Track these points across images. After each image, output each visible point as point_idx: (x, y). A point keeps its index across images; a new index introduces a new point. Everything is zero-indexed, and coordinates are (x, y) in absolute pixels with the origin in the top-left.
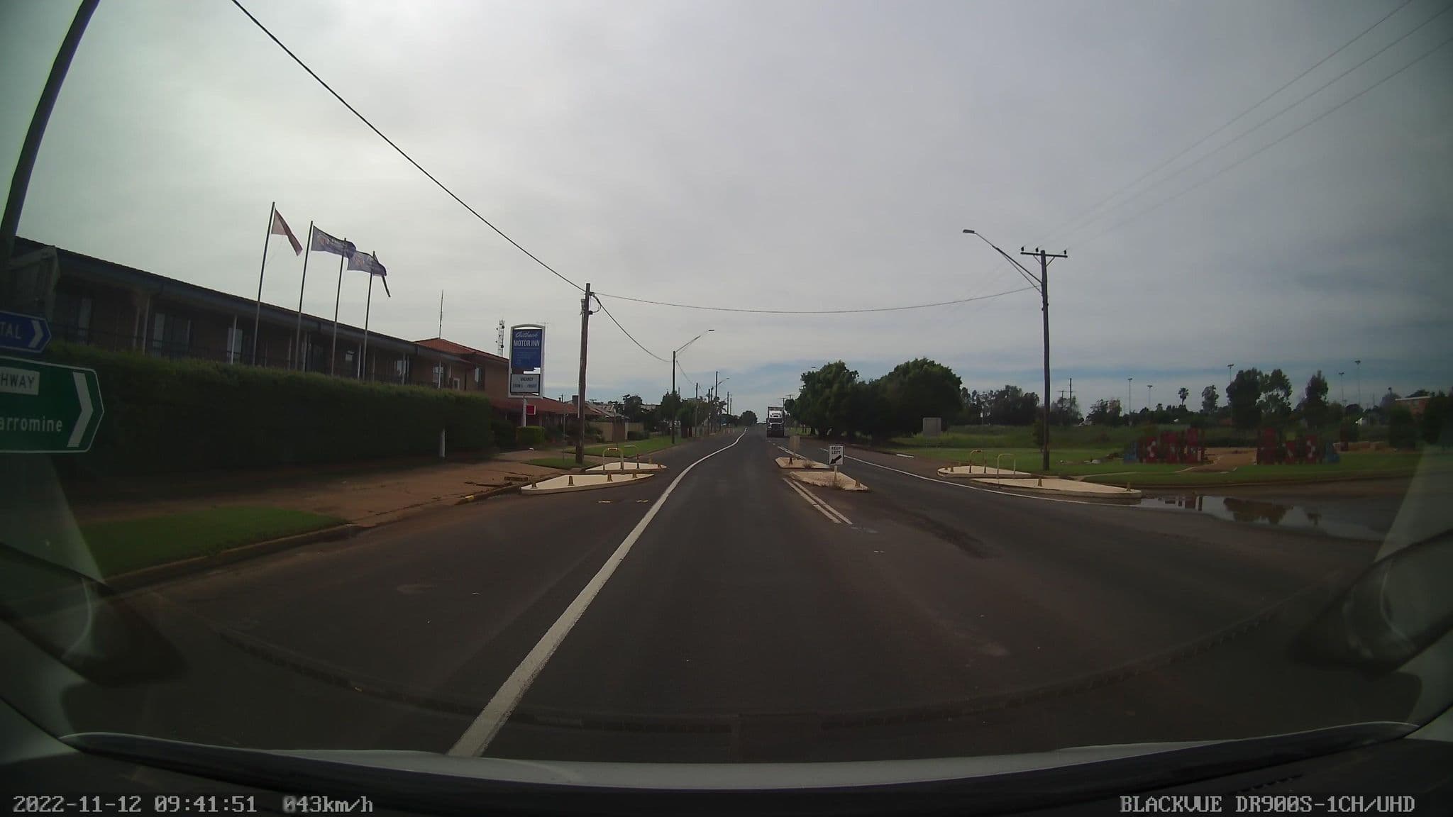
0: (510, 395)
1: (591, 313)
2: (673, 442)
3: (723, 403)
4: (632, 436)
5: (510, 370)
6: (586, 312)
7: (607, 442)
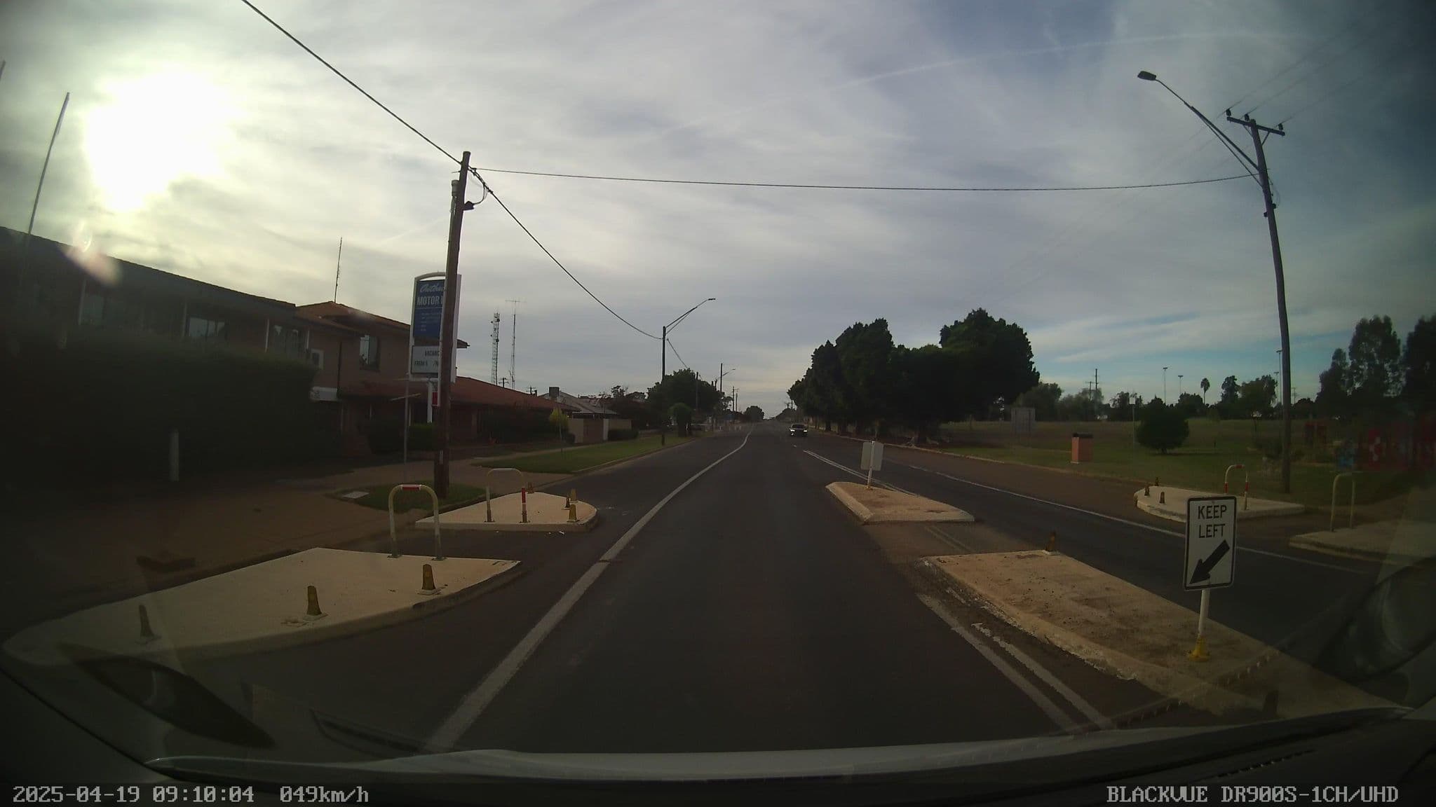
0: (411, 378)
1: (470, 206)
2: (663, 442)
3: (729, 399)
4: (614, 436)
5: (412, 342)
6: (460, 206)
7: (579, 444)
